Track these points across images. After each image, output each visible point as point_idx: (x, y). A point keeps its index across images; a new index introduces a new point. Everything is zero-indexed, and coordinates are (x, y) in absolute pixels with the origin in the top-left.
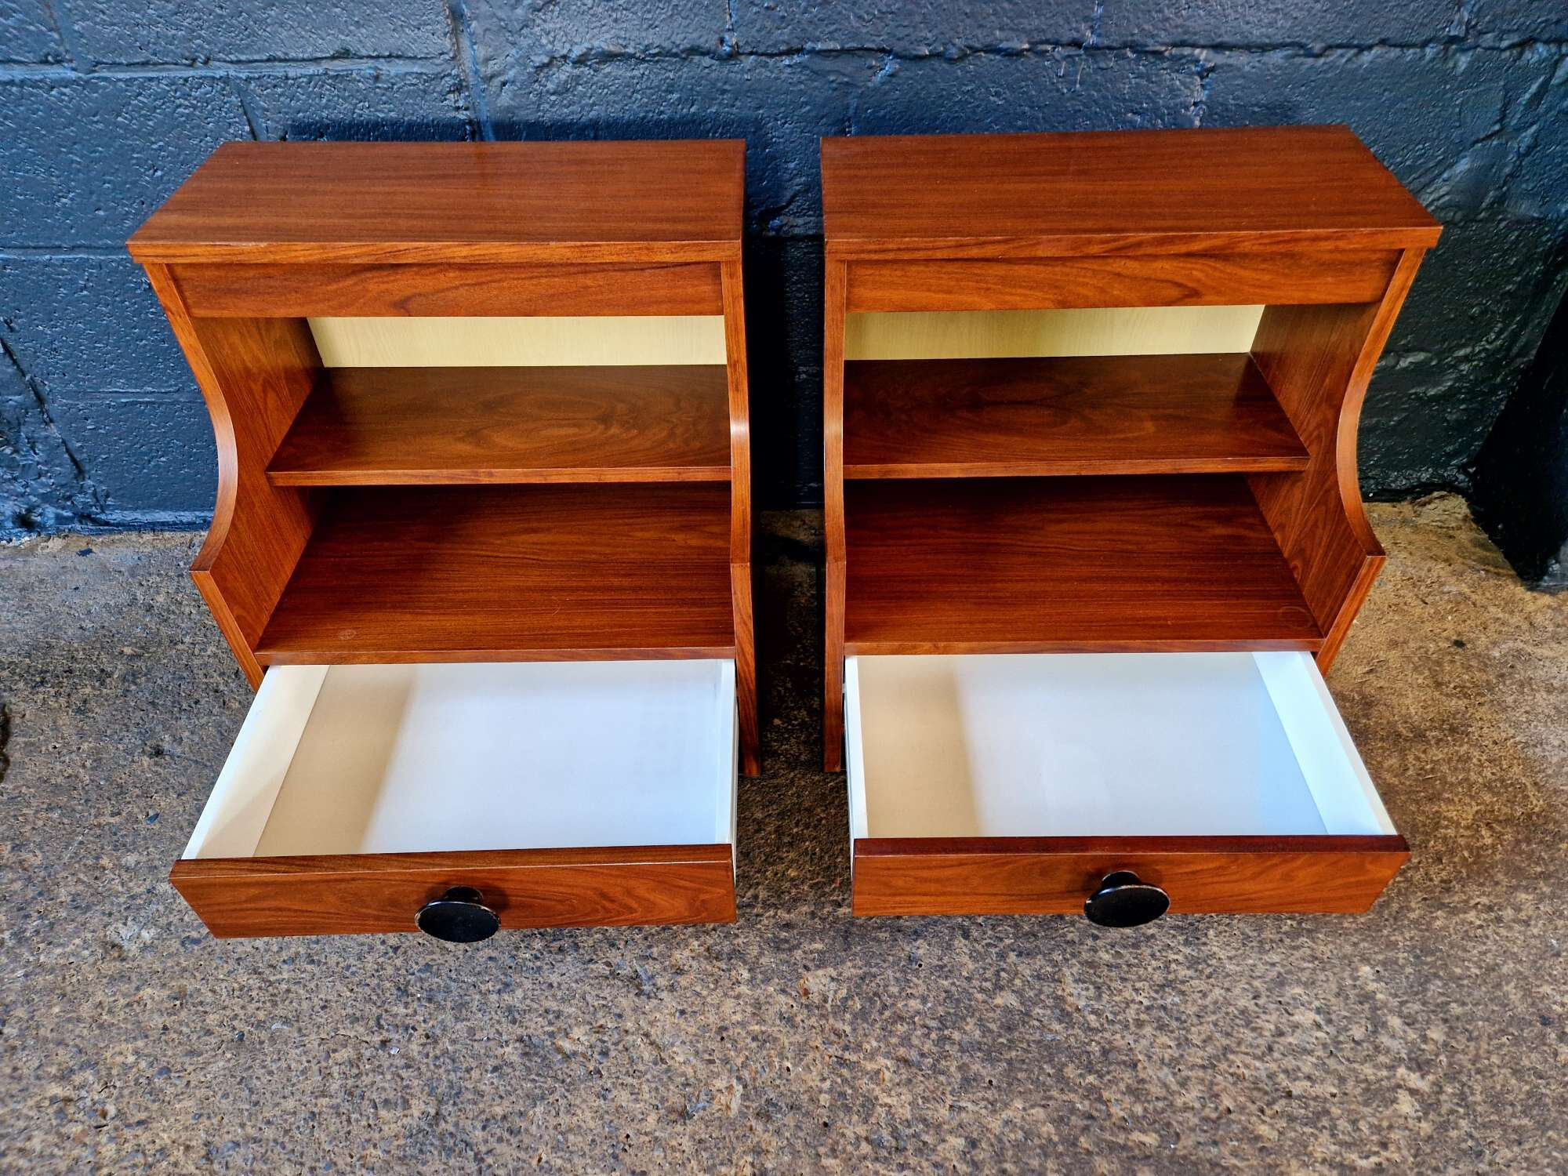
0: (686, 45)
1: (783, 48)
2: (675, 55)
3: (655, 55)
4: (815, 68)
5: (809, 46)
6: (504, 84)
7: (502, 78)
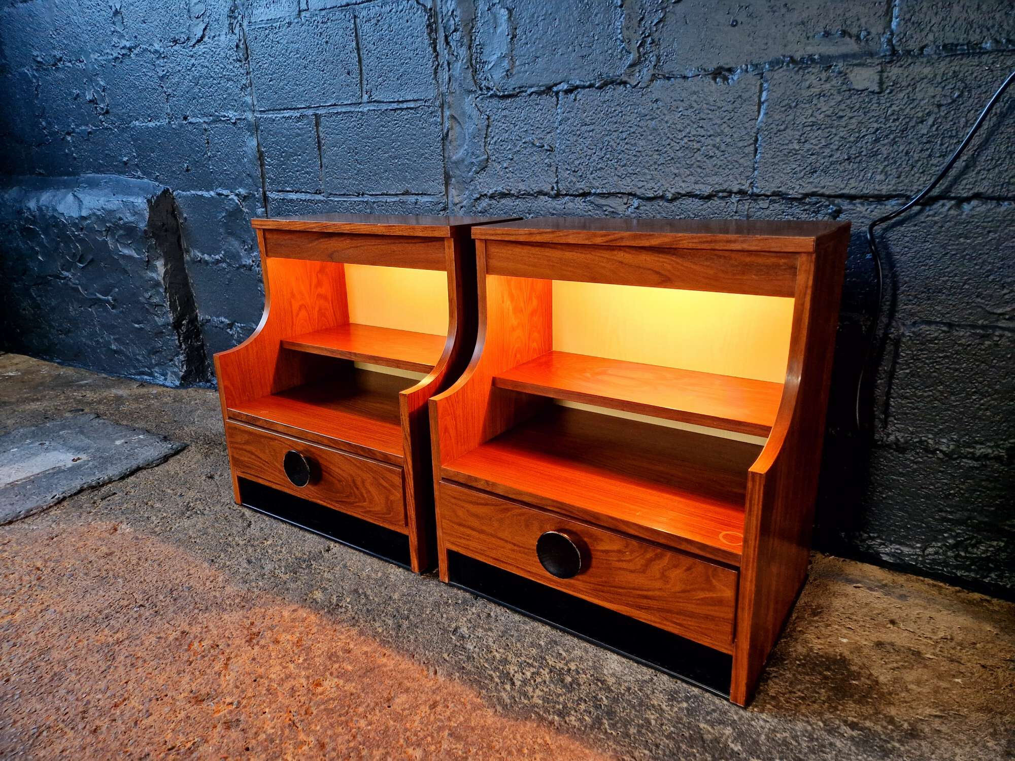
0: (536, 190)
1: (581, 191)
2: (532, 195)
3: (523, 194)
4: (597, 203)
5: (593, 191)
6: (462, 207)
7: (461, 205)
